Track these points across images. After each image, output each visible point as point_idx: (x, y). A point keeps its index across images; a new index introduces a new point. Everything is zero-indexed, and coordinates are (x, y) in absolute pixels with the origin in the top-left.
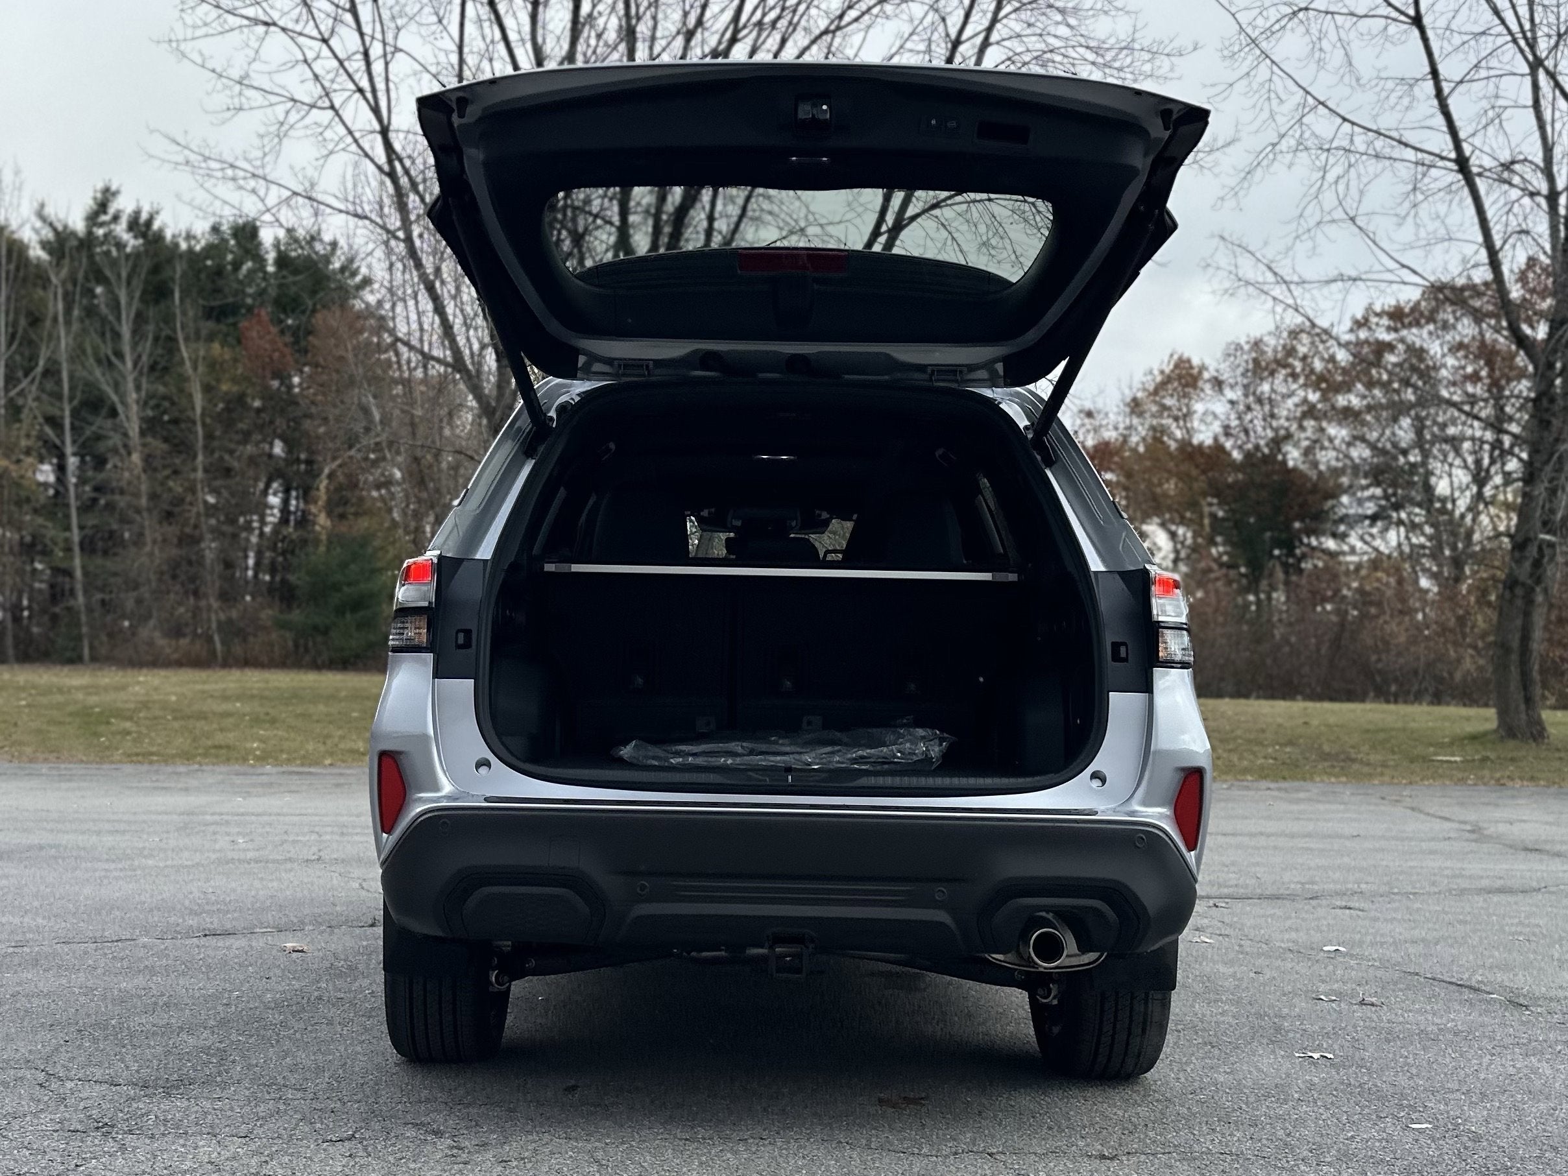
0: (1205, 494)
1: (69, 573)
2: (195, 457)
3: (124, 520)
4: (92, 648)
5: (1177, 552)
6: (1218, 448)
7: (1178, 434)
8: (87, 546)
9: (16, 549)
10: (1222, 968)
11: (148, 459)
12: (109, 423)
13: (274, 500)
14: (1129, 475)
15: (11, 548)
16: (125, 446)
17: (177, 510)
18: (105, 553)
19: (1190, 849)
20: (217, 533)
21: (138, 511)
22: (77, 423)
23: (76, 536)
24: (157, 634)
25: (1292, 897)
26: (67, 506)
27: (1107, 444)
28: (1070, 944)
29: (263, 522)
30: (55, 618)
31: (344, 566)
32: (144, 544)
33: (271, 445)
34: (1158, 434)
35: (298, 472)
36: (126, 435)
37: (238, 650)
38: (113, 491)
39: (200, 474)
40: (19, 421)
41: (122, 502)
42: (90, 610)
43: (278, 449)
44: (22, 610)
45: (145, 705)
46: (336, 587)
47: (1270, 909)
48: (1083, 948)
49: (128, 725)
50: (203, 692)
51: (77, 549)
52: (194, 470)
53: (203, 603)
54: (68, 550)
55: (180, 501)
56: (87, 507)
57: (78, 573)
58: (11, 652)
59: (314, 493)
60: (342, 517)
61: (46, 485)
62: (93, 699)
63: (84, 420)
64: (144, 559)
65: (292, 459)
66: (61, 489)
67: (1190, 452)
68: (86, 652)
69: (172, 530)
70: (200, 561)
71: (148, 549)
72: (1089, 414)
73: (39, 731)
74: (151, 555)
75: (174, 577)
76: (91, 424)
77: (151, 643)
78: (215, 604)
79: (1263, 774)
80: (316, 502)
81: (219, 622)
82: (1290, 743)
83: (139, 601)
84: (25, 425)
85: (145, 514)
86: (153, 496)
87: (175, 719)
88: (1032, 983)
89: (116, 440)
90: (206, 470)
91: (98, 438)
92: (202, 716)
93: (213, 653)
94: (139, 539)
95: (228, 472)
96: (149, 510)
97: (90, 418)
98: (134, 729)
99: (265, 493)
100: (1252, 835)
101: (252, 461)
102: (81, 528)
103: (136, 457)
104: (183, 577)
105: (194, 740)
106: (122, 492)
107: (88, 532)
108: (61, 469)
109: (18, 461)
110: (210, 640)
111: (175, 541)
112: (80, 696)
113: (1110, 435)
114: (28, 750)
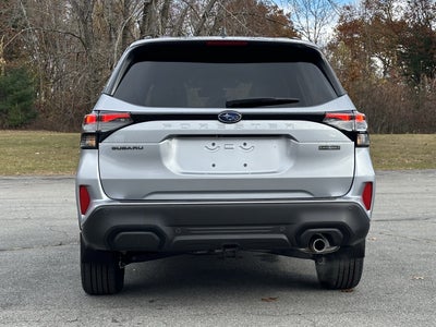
0: (397, 43)
5: (385, 69)
6: (402, 22)
7: (386, 16)
10: (387, 247)
14: (364, 35)
19: (368, 209)
25: (418, 219)
27: (356, 21)
28: (327, 244)
31: (13, 83)
34: (378, 17)
46: (11, 92)
47: (409, 224)
48: (332, 244)
60: (11, 59)
67: (391, 24)
72: (348, 8)
79: (416, 166)
82: (428, 153)
88: (316, 258)
100: (407, 193)
113: (356, 17)
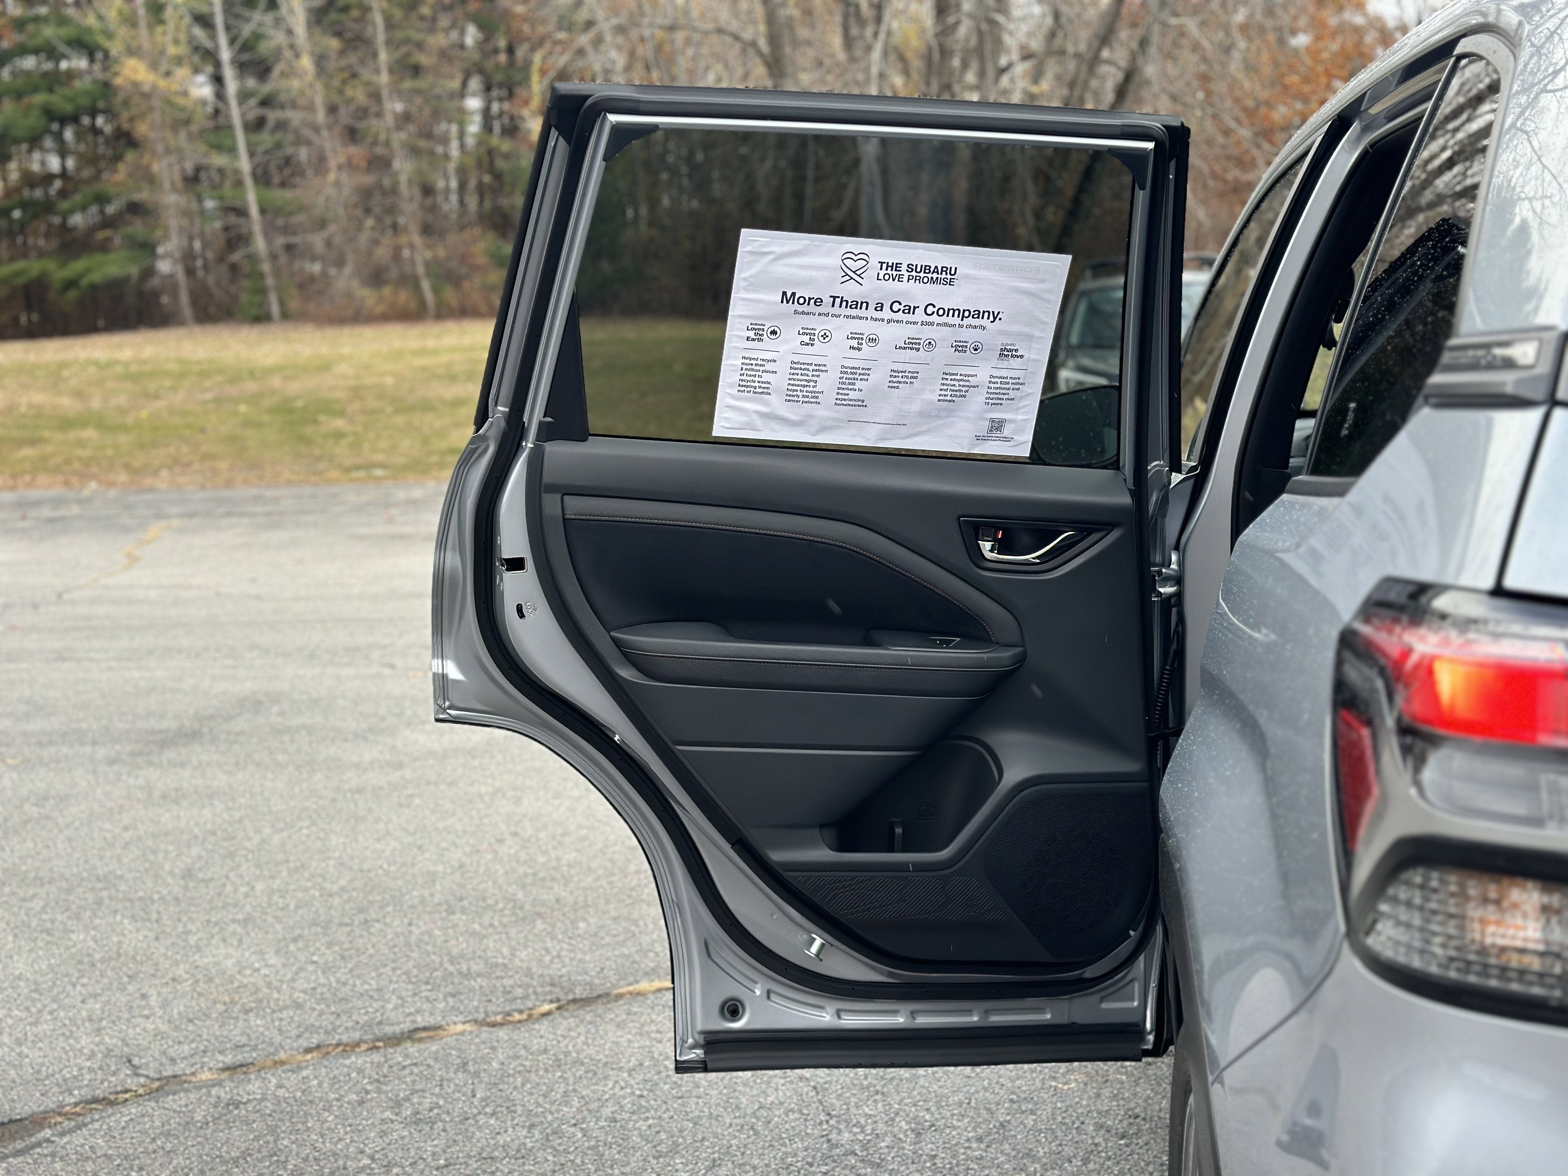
1: (242, 212)
2: (375, 55)
3: (300, 141)
4: (282, 303)
8: (262, 178)
9: (180, 185)
11: (320, 60)
12: (269, 18)
13: (474, 103)
15: (173, 184)
16: (292, 46)
17: (361, 125)
18: (283, 185)
20: (414, 151)
21: (316, 129)
22: (232, 22)
23: (245, 165)
24: (355, 283)
26: (230, 127)
29: (462, 134)
30: (234, 268)
32: (327, 171)
33: (463, 32)
35: (497, 66)
36: (290, 32)
37: (450, 295)
38: (282, 107)
39: (384, 78)
40: (161, 22)
41: (294, 117)
42: (274, 257)
43: (471, 35)
44: (194, 258)
45: (357, 392)
49: (339, 423)
50: (424, 369)
51: (249, 182)
52: (377, 71)
53: (403, 240)
54: (239, 183)
55: (362, 113)
56: (256, 126)
57: (254, 211)
58: (187, 311)
59: (520, 92)
61: (203, 102)
62: (294, 387)
63: (238, 16)
64: (330, 191)
65: (486, 46)
66: (221, 105)
68: (275, 309)
69: (356, 152)
70: (394, 191)
71: (332, 177)
73: (233, 439)
74: (337, 184)
75: (368, 211)
76: (248, 20)
77: (349, 295)
78: (417, 239)
80: (526, 103)
81: (427, 265)
83: (329, 243)
84: (171, 26)
85: (325, 133)
86: (332, 109)
87: (397, 411)
89: (279, 38)
90: (391, 71)
91: (257, 37)
92: (427, 406)
93: (422, 302)
94: (320, 163)
95: (416, 70)
96: (330, 128)
97: (246, 13)
98: (348, 428)
99: (462, 94)
101: (443, 54)
102: (252, 154)
103: (306, 63)
104: (377, 210)
105: (426, 441)
106: (294, 105)
107: (259, 159)
108: (218, 80)
109: (168, 74)
110: (417, 288)
111: (363, 165)
112: (276, 382)
114: (223, 465)
